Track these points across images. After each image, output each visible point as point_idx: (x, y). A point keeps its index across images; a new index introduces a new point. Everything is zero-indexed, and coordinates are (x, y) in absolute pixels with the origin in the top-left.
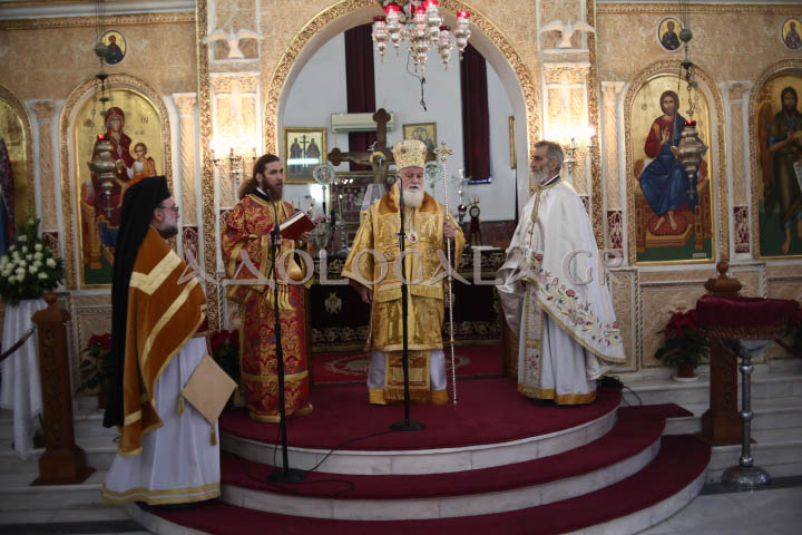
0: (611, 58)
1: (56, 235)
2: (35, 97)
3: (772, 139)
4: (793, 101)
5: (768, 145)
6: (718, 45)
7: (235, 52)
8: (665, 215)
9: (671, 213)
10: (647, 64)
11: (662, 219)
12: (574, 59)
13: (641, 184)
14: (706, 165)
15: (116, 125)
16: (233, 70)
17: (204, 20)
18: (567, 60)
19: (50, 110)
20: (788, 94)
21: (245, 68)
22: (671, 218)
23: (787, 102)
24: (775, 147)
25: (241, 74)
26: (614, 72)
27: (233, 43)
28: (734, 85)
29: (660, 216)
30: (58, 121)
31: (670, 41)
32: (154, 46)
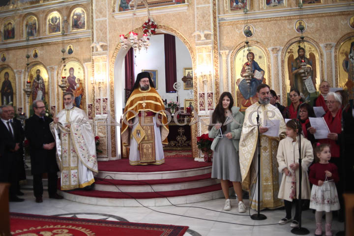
0: (226, 42)
1: (54, 107)
2: (50, 65)
3: (294, 68)
4: (303, 53)
5: (292, 71)
6: (268, 33)
7: (100, 49)
8: (249, 99)
9: (251, 98)
10: (239, 43)
11: (247, 101)
12: (207, 44)
13: (239, 88)
14: (265, 79)
15: (72, 73)
16: (99, 55)
17: (93, 40)
18: (204, 44)
19: (53, 69)
20: (301, 50)
21: (103, 54)
22: (251, 100)
23: (300, 53)
24: (295, 71)
25: (101, 56)
26: (227, 47)
27: (98, 47)
28: (273, 49)
29: (246, 100)
30: (56, 73)
31: (248, 33)
32: (81, 48)
